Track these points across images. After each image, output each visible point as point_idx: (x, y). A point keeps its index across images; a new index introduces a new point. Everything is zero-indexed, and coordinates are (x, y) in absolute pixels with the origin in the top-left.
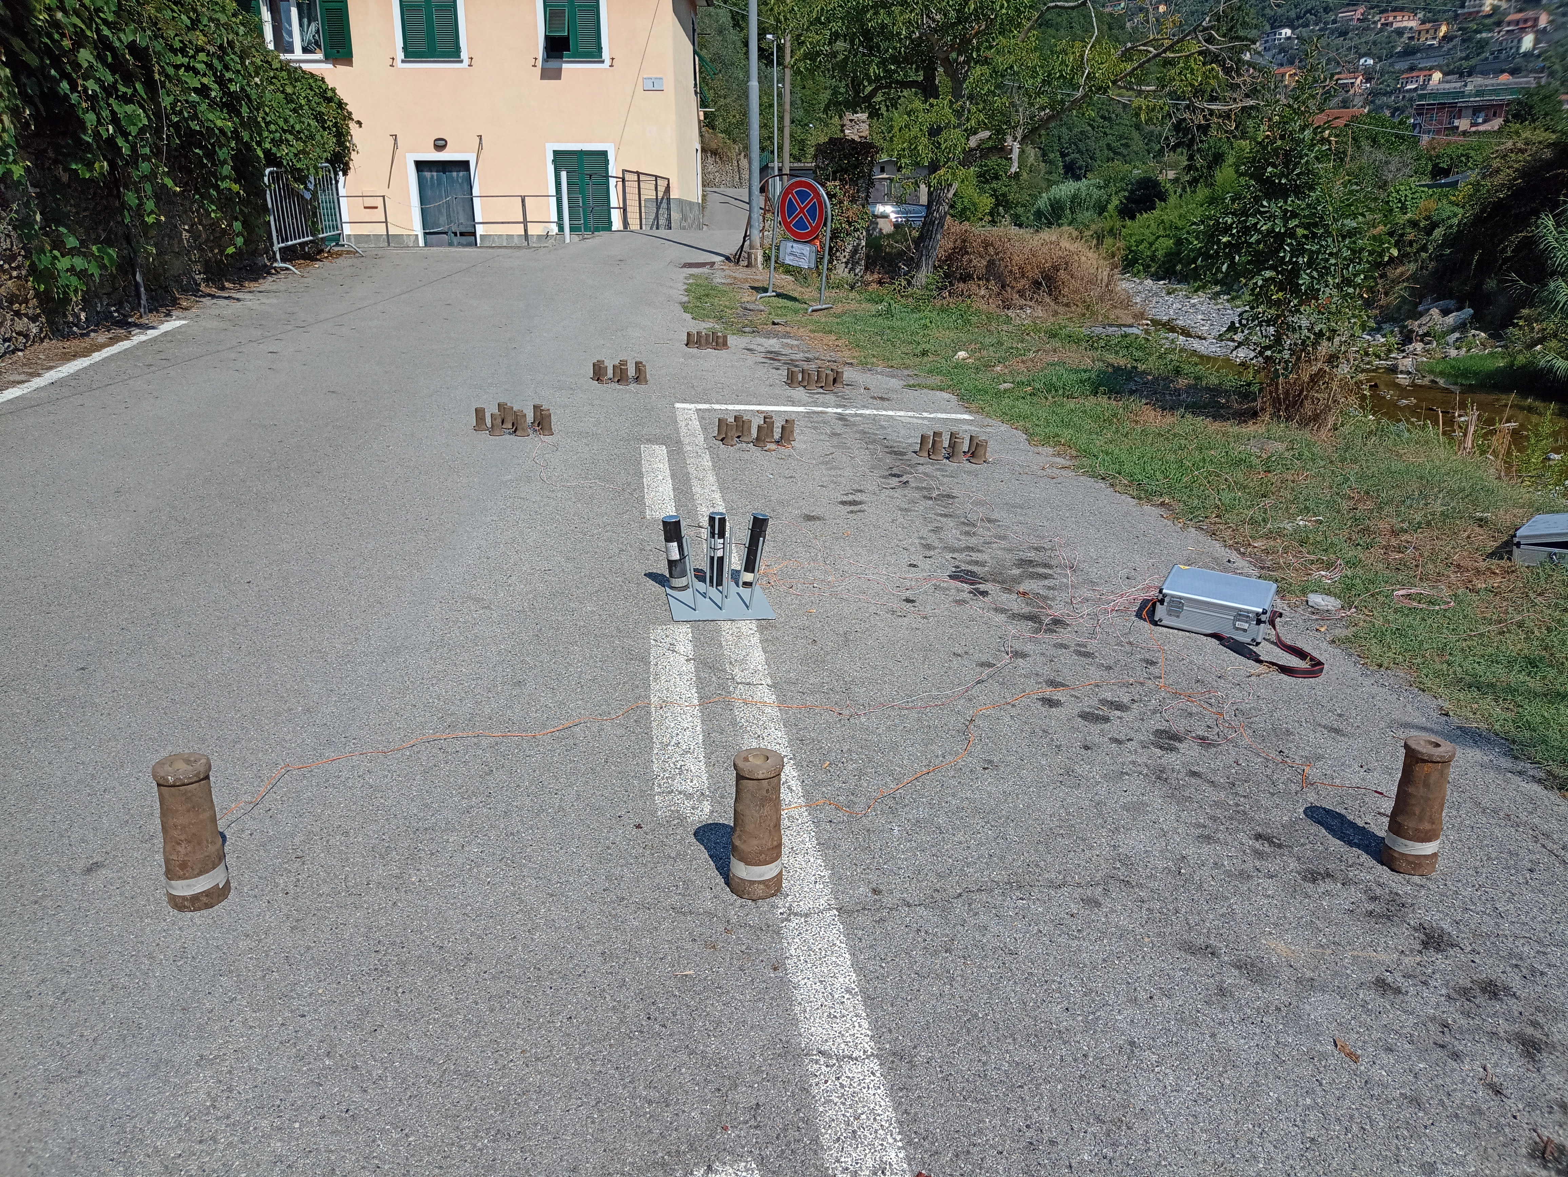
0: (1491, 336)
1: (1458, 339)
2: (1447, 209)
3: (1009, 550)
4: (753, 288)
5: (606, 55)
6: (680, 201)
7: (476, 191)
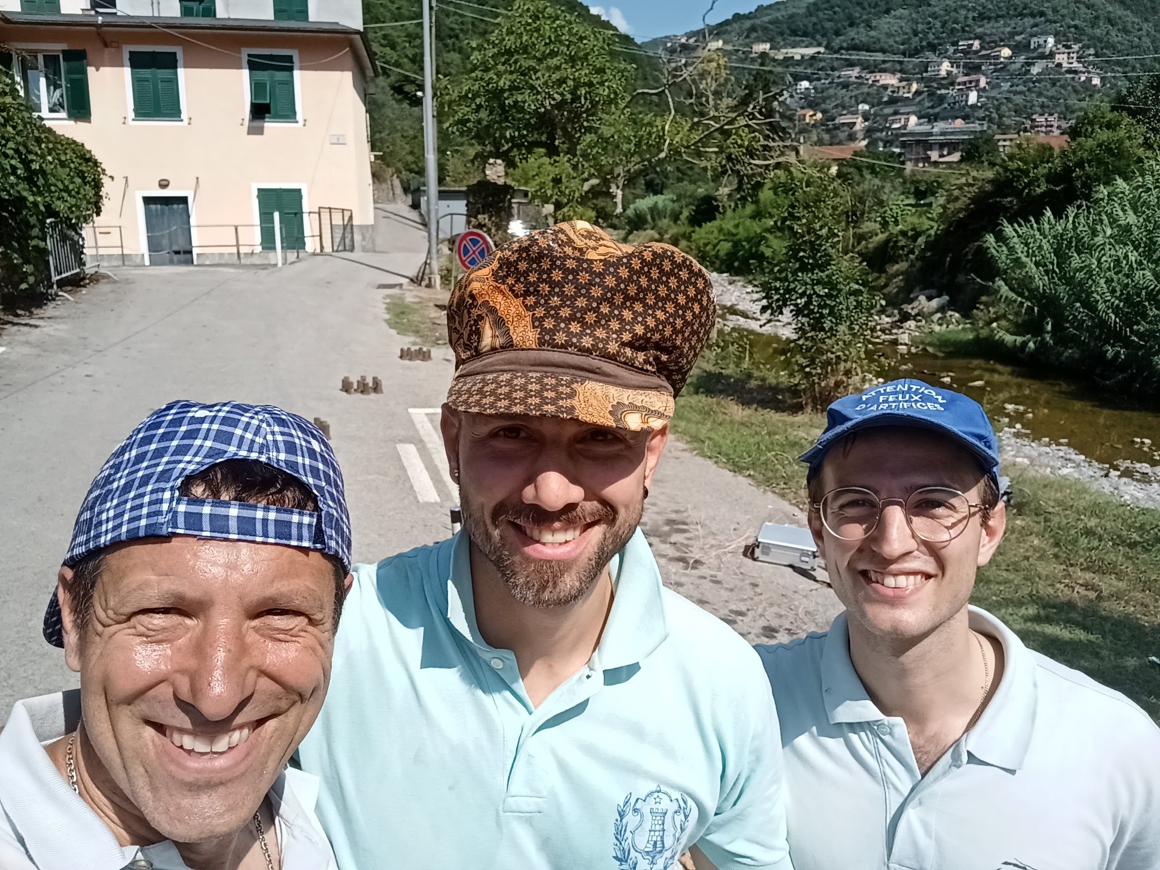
0: (962, 316)
1: (940, 318)
2: (927, 224)
3: (659, 513)
4: (437, 306)
5: (299, 116)
6: (361, 227)
7: (193, 221)
